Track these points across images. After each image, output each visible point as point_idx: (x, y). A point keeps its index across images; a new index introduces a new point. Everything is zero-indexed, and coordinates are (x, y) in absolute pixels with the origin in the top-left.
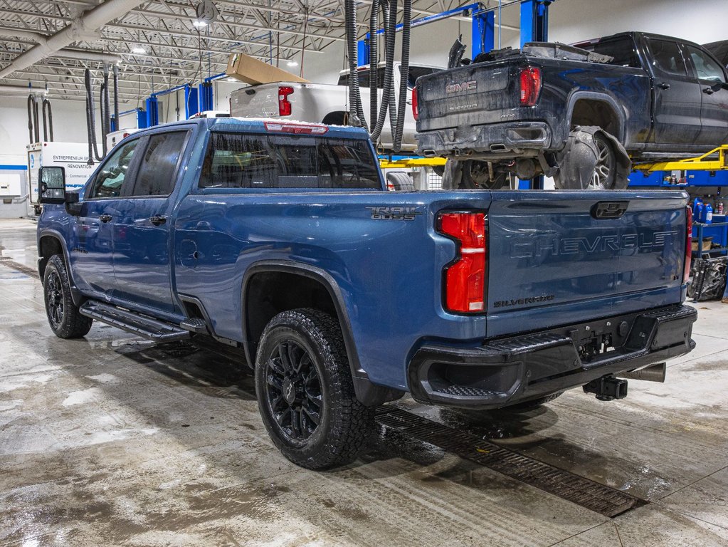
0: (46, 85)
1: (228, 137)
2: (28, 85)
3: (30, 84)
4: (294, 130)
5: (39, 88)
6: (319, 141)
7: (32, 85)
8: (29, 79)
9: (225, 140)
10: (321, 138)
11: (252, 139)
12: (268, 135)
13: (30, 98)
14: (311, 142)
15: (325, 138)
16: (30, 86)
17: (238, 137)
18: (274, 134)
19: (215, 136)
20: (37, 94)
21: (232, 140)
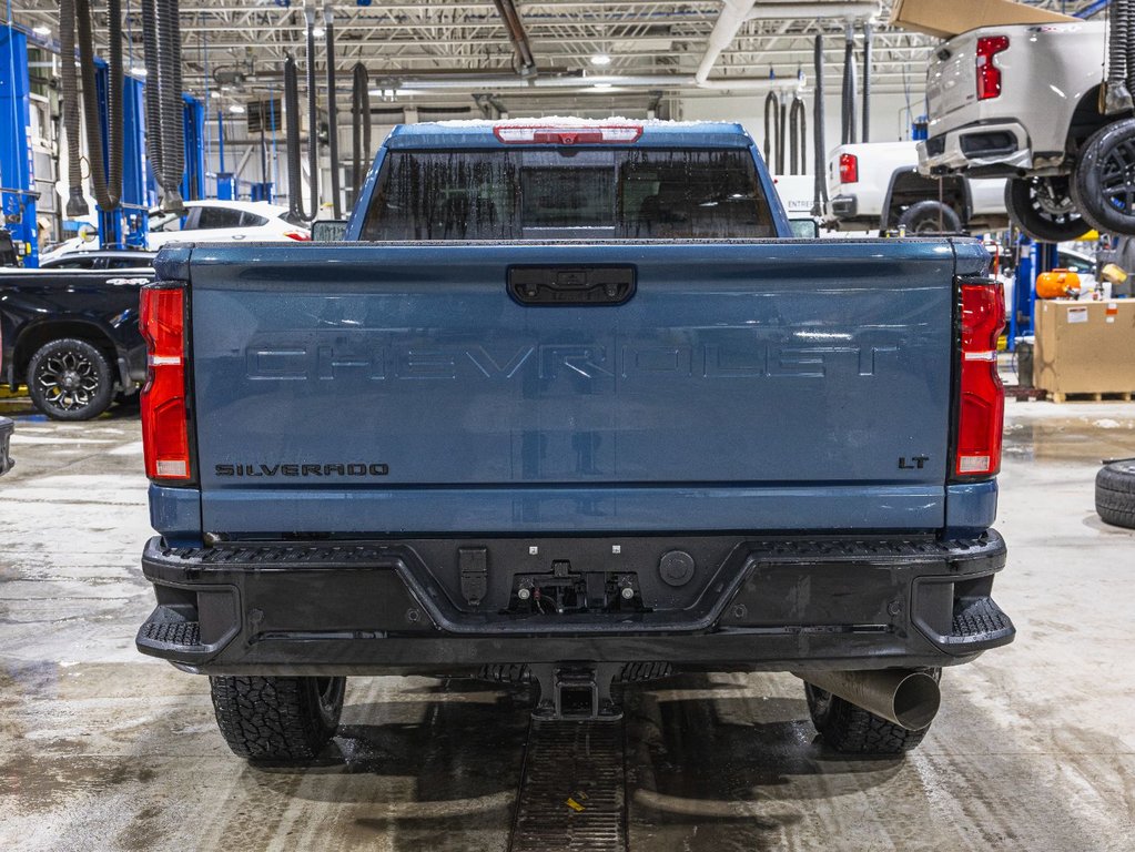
0: (799, 72)
1: (421, 159)
2: (768, 74)
3: (772, 71)
4: (560, 137)
5: (790, 77)
6: (623, 156)
7: (776, 73)
8: (770, 64)
9: (414, 164)
10: (630, 149)
11: (469, 159)
12: (507, 150)
13: (771, 97)
14: (606, 158)
15: (638, 149)
16: (772, 76)
17: (443, 159)
18: (520, 147)
19: (397, 158)
20: (785, 89)
21: (430, 163)
